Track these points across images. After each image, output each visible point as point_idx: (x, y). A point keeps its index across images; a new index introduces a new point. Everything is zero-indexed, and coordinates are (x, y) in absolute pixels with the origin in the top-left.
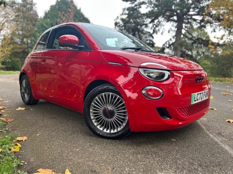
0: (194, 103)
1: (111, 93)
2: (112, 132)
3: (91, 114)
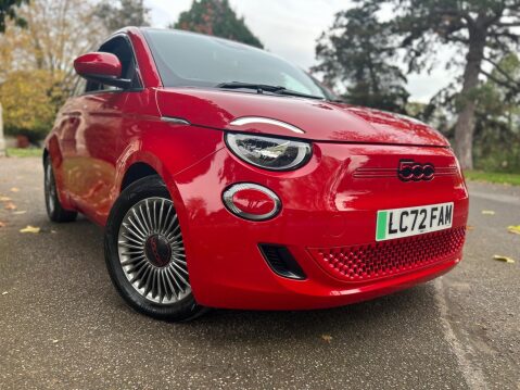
0: (389, 237)
1: (164, 200)
2: (165, 301)
3: (122, 251)
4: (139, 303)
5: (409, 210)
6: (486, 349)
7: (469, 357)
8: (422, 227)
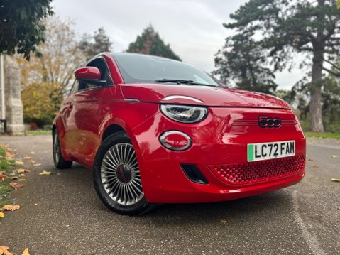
0: (256, 159)
1: (126, 144)
2: (128, 203)
3: (103, 175)
4: (113, 206)
5: (267, 144)
6: (321, 226)
7: (310, 230)
8: (275, 154)
